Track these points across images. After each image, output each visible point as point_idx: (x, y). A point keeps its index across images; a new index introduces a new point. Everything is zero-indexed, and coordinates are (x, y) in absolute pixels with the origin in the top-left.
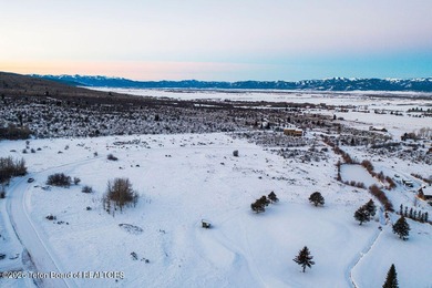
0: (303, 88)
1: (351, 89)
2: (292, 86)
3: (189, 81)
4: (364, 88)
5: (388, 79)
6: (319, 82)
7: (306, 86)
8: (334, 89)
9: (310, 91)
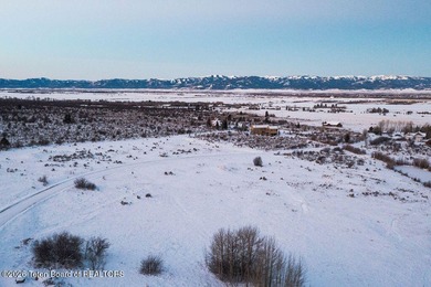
0: (180, 86)
1: (231, 88)
2: (168, 84)
3: (36, 80)
4: (245, 87)
5: (266, 77)
6: (197, 80)
7: (183, 85)
8: (214, 88)
9: (188, 90)
